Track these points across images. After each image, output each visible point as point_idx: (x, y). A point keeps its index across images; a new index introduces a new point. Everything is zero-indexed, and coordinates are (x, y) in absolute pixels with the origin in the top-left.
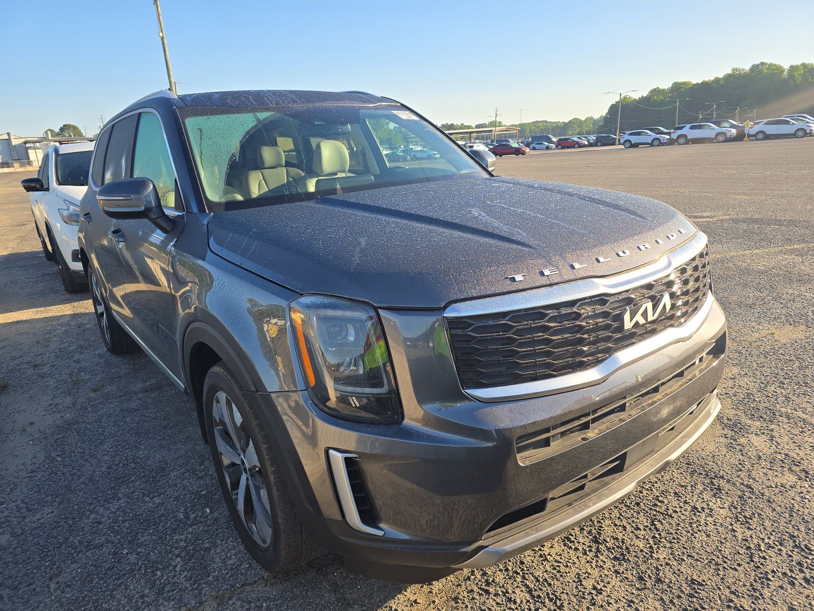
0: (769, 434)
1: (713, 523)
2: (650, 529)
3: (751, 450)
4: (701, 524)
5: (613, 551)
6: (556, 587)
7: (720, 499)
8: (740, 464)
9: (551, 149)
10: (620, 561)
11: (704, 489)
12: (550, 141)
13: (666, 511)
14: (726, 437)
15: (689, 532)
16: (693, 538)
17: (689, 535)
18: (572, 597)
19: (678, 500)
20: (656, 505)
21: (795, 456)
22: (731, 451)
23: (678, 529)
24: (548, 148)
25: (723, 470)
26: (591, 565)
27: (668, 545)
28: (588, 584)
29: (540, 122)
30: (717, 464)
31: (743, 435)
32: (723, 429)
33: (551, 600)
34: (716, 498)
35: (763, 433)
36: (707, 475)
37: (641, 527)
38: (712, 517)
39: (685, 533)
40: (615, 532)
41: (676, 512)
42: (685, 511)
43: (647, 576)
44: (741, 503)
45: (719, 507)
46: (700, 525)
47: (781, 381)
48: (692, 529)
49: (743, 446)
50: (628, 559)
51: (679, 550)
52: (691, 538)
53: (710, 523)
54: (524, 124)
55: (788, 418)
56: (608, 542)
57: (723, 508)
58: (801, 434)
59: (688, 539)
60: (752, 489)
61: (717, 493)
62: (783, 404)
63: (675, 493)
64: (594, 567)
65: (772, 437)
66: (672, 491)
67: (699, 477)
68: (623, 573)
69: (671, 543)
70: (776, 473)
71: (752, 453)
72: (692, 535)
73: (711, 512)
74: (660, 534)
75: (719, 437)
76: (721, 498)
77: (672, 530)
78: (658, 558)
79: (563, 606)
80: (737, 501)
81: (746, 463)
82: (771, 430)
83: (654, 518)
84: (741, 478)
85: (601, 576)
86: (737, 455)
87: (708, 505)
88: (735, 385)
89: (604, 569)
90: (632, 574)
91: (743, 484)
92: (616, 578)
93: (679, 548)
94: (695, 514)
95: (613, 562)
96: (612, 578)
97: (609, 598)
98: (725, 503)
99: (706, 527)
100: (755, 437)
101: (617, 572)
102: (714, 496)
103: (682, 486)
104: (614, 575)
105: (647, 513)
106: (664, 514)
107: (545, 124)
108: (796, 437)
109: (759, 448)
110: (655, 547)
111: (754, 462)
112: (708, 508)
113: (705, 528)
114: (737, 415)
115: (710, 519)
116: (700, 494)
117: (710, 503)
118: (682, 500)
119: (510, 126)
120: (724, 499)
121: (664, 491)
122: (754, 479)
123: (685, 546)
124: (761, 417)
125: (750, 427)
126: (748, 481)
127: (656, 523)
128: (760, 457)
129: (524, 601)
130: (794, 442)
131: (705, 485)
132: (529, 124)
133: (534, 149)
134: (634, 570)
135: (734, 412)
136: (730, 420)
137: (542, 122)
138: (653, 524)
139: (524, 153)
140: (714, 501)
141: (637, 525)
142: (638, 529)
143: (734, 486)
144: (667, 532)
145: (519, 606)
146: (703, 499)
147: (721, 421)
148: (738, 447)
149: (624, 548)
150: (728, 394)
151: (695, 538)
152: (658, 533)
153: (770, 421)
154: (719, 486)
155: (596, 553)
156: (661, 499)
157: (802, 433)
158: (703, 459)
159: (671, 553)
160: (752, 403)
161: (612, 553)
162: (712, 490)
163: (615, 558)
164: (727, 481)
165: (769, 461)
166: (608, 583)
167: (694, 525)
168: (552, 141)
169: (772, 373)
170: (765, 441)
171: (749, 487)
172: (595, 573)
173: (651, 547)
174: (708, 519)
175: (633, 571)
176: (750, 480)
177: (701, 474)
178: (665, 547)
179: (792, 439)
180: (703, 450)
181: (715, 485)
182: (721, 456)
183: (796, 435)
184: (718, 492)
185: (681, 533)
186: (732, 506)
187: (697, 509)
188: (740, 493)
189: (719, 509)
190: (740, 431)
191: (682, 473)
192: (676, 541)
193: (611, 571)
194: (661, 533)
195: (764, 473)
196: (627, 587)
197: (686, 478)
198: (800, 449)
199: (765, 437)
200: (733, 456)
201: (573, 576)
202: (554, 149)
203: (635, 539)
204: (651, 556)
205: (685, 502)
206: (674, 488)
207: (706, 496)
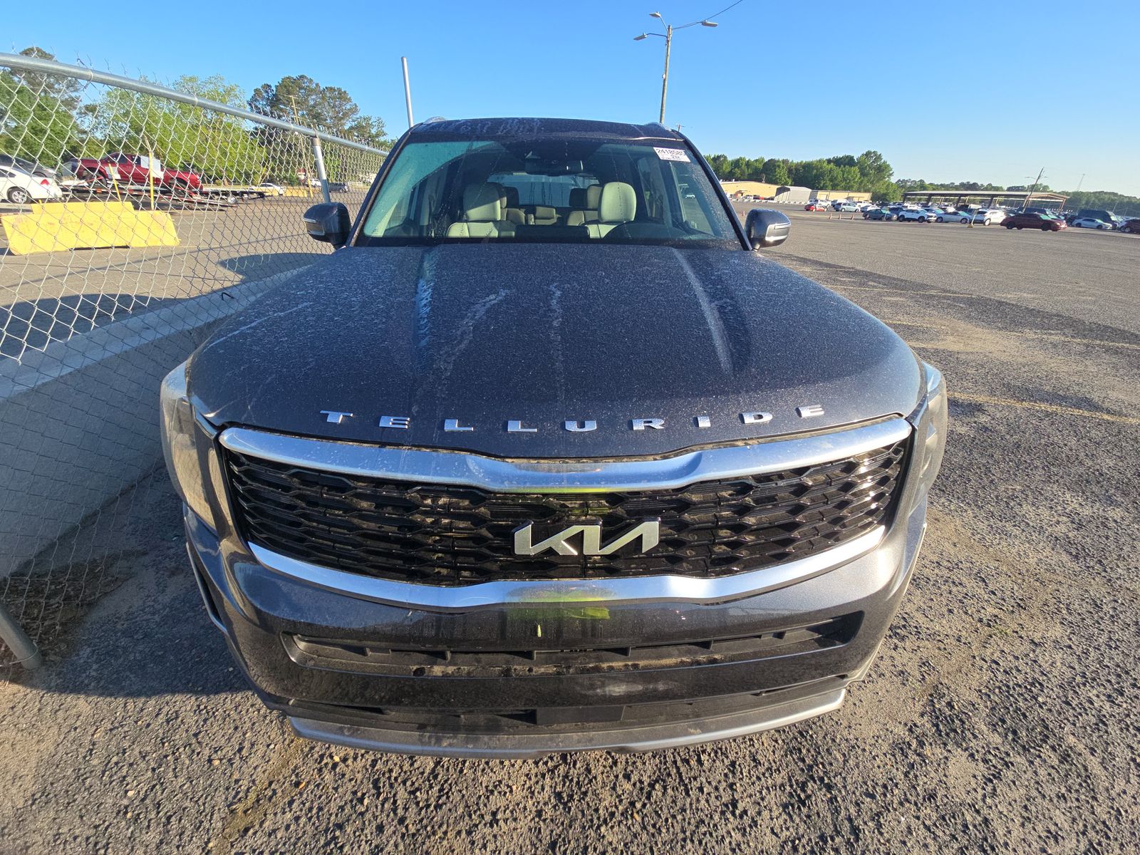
0: (996, 768)
1: (734, 846)
2: (642, 789)
3: (933, 774)
4: (714, 835)
5: (567, 784)
6: (464, 778)
7: (787, 818)
8: (885, 786)
9: (1105, 230)
10: (561, 803)
11: (782, 785)
12: (1107, 219)
13: (690, 779)
14: (910, 730)
15: (684, 832)
16: (679, 846)
17: (681, 836)
18: (462, 805)
19: (726, 775)
20: (687, 762)
21: (1001, 832)
22: (894, 756)
23: (674, 817)
24: (1100, 227)
25: (844, 778)
26: (525, 782)
27: (637, 828)
28: (496, 801)
29: (1106, 193)
30: (846, 761)
31: (945, 744)
32: (922, 715)
33: (441, 790)
34: (784, 811)
35: (985, 761)
36: (810, 767)
37: (634, 778)
38: (744, 835)
39: (678, 828)
40: (598, 761)
41: (701, 789)
42: (717, 798)
43: (562, 849)
44: (812, 847)
45: (772, 829)
46: (711, 835)
47: (1122, 687)
48: (694, 831)
49: (924, 761)
50: (570, 808)
51: (642, 847)
52: (677, 843)
53: (730, 843)
54: (1082, 193)
55: (1065, 758)
56: (575, 768)
57: (776, 835)
58: (1055, 800)
59: (672, 841)
60: (857, 839)
61: (793, 806)
62: (1081, 731)
63: (733, 764)
64: (526, 786)
65: (997, 776)
66: (732, 757)
67: (796, 763)
68: (544, 820)
69: (644, 828)
70: (929, 841)
71: (926, 781)
72: (684, 840)
73: (751, 827)
74: (644, 805)
75: (900, 723)
76: (791, 817)
77: (666, 811)
78: (604, 837)
79: (441, 808)
80: (810, 840)
81: (896, 791)
82: (1006, 764)
83: (664, 777)
84: (859, 810)
85: (518, 805)
86: (897, 769)
87: (759, 813)
88: (1027, 655)
89: (532, 798)
90: (552, 831)
91: (850, 820)
92: (531, 821)
93: (645, 845)
94: (723, 813)
95: (552, 798)
96: (526, 817)
97: (492, 840)
98: (787, 829)
99: (717, 842)
100: (963, 759)
101: (539, 813)
102: (785, 806)
103: (754, 760)
104: (534, 814)
105: (665, 764)
106: (683, 781)
107: (1112, 197)
108: (1039, 800)
109: (951, 782)
110: (618, 817)
111: (913, 799)
112: (753, 818)
113: (714, 843)
114: (973, 705)
115: (737, 836)
116: (768, 788)
117: (766, 814)
118: (731, 780)
119: (1059, 193)
120: (793, 822)
121: (721, 749)
122: (879, 826)
123: (655, 849)
124: (1015, 732)
125: (975, 737)
126: (865, 823)
127: (657, 786)
128: (931, 796)
129: (421, 770)
130: (1025, 807)
131: (790, 780)
132: (1088, 193)
133: (1079, 225)
134: (561, 828)
135: (974, 697)
136: (953, 707)
137: (1110, 193)
138: (652, 786)
139: (1055, 228)
140: (775, 814)
141: (632, 771)
142: (627, 777)
143: (832, 814)
144: (657, 809)
145: (411, 772)
146: (763, 799)
147: (932, 701)
148: (913, 758)
149: (583, 789)
150: (998, 664)
151: (683, 847)
152: (646, 801)
153: (1024, 747)
154: (809, 797)
155: (549, 771)
156: (704, 757)
157: (1059, 797)
158: (834, 740)
159: (627, 844)
160: (1026, 700)
161: (564, 785)
162: (791, 795)
163: (559, 796)
164: (831, 798)
165: (944, 813)
166: (515, 820)
167: (704, 829)
168: (1111, 220)
169: (1118, 666)
170: (974, 776)
171: (855, 831)
172: (518, 794)
173: (612, 814)
174: (733, 834)
175: (558, 828)
176: (870, 824)
177: (803, 761)
178: (629, 828)
179: (1028, 800)
180: (850, 727)
181: (804, 791)
182: (867, 754)
183: (1044, 797)
184: (796, 802)
185: (673, 826)
186: (793, 842)
187: (735, 807)
188: (829, 831)
189: (768, 831)
190: (947, 734)
191: (776, 741)
192: (652, 830)
193: (537, 807)
194: (648, 805)
195: (909, 828)
196: (528, 842)
197: (774, 752)
198: (1023, 825)
199: (982, 769)
200: (889, 767)
201: (494, 779)
202: (1109, 231)
203: (607, 788)
204: (599, 827)
205: (731, 786)
206: (741, 755)
207: (772, 799)
